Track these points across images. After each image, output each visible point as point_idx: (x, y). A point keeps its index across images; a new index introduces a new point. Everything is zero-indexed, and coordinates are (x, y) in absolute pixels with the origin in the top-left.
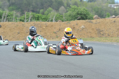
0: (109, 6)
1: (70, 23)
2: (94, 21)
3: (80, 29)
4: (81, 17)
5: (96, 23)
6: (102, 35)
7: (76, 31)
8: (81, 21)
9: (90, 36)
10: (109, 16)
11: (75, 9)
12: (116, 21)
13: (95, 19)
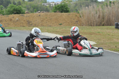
0: (43, 4)
1: (8, 16)
2: (25, 15)
3: (15, 20)
4: (17, 12)
5: (27, 17)
6: (31, 25)
7: (12, 22)
8: (16, 15)
9: (22, 26)
10: (36, 12)
11: (12, 6)
12: (41, 15)
13: (26, 13)
